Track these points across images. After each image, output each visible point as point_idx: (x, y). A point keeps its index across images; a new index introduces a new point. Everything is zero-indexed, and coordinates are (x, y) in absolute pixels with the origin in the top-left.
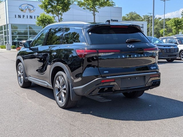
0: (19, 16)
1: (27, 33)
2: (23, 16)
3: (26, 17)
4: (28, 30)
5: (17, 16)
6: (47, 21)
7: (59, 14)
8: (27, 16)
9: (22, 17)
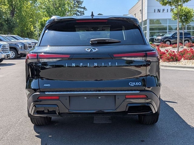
0: (159, 11)
1: (166, 28)
2: (163, 9)
3: (166, 11)
4: (168, 25)
5: (156, 11)
6: (184, 15)
7: (179, 5)
8: (168, 10)
9: (161, 11)
